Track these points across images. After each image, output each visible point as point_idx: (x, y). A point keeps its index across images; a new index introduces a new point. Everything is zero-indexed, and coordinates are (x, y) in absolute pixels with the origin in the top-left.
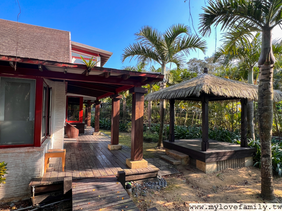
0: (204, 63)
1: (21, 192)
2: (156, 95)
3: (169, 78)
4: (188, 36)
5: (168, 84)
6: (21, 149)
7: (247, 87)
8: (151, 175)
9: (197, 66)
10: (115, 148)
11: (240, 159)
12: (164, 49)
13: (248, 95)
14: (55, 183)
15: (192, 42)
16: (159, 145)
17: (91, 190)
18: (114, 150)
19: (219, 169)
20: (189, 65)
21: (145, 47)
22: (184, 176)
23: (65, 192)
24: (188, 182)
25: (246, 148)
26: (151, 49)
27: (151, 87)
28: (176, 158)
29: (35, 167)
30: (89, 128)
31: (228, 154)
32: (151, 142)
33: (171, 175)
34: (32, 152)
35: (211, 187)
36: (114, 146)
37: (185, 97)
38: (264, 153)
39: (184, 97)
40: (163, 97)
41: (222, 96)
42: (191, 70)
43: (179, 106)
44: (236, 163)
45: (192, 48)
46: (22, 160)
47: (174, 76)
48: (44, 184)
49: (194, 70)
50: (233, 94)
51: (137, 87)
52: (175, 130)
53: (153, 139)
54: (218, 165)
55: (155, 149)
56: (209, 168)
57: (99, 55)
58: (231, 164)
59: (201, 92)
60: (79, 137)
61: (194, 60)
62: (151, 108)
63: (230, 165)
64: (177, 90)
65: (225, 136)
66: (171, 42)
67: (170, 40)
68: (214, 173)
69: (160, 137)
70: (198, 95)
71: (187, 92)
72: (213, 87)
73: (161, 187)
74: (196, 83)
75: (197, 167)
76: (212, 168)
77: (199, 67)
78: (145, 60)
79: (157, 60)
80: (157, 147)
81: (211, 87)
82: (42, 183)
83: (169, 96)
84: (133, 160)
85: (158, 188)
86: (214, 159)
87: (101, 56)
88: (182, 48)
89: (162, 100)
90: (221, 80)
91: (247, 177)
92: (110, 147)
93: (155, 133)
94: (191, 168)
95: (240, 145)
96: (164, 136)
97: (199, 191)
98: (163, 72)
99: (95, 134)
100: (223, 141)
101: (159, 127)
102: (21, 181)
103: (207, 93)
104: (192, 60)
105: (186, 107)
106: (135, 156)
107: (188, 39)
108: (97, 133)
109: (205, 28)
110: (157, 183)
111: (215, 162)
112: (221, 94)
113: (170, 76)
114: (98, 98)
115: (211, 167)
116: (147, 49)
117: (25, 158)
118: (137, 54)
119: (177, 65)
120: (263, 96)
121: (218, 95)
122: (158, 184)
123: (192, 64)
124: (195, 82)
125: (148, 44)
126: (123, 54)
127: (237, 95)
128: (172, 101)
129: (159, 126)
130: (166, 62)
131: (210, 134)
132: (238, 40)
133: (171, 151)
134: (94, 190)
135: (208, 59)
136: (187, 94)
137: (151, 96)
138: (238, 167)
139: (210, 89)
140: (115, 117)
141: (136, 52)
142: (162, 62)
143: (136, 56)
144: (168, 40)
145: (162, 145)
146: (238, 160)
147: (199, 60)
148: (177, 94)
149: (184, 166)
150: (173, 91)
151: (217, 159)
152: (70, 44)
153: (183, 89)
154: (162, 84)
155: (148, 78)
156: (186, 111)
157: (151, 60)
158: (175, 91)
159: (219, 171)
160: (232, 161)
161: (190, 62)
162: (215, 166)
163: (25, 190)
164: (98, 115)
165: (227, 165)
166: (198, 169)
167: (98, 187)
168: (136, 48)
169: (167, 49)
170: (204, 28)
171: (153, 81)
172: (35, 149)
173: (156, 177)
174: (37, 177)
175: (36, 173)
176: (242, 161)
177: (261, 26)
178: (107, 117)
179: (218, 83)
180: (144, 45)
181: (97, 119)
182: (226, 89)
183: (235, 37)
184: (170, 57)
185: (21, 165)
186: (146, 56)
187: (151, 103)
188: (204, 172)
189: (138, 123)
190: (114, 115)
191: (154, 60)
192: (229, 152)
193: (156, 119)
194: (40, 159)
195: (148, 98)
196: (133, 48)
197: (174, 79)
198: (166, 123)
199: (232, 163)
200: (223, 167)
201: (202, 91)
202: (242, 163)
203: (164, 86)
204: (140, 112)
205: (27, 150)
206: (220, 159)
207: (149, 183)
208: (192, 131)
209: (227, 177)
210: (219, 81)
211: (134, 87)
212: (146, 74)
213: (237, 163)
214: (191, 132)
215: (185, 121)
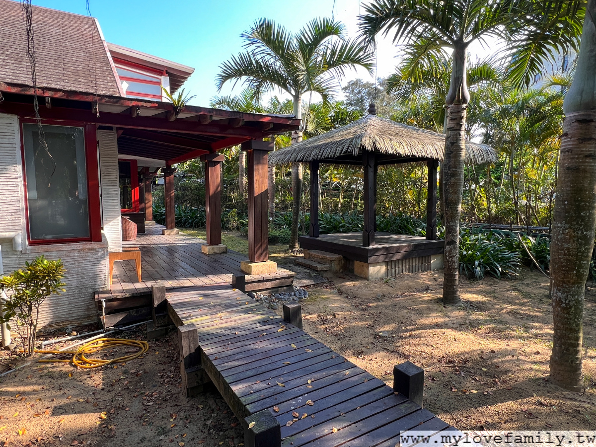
0: (376, 89)
1: (79, 313)
2: (286, 153)
3: (308, 122)
4: (342, 41)
5: (306, 133)
6: (70, 245)
7: (436, 139)
8: (282, 283)
9: (362, 97)
10: (216, 250)
11: (424, 258)
12: (297, 68)
13: (434, 152)
14: (136, 295)
15: (349, 53)
16: (292, 247)
17: (197, 299)
18: (214, 254)
19: (390, 274)
20: (347, 93)
21: (261, 59)
22: (334, 286)
23: (156, 303)
24: (340, 293)
25: (433, 241)
26: (273, 66)
27: (274, 139)
28: (322, 261)
29: (96, 273)
30: (150, 224)
31: (404, 250)
32: (277, 243)
33: (314, 285)
34: (89, 250)
35: (374, 296)
36: (213, 248)
37: (336, 156)
38: (448, 239)
39: (334, 157)
40: (298, 158)
41: (393, 154)
42: (351, 104)
43: (327, 177)
44: (417, 264)
45: (350, 64)
46: (76, 262)
47: (317, 117)
48: (119, 297)
49: (356, 104)
50: (411, 151)
51: (255, 139)
52: (320, 220)
53: (281, 237)
54: (387, 268)
55: (285, 253)
56: (374, 272)
57: (167, 73)
58: (409, 266)
59: (360, 148)
60: (137, 239)
61: (357, 83)
62: (274, 182)
63: (407, 267)
64: (322, 145)
65: (404, 226)
66: (311, 52)
67: (308, 48)
68: (382, 279)
69: (294, 233)
70: (355, 154)
71: (339, 149)
72: (379, 140)
73: (299, 298)
74: (354, 132)
75: (355, 273)
76: (378, 272)
77: (367, 97)
78: (260, 85)
79: (285, 87)
80: (288, 250)
81: (375, 140)
82: (115, 295)
83: (310, 155)
84: (253, 261)
85: (295, 299)
86: (381, 258)
87: (170, 75)
88: (330, 65)
89: (296, 163)
90: (396, 127)
91: (430, 283)
92: (206, 250)
93: (284, 228)
94: (347, 275)
95: (425, 238)
96: (300, 233)
97: (357, 301)
98: (296, 111)
99: (167, 233)
100: (401, 234)
101: (291, 218)
102: (76, 295)
103: (370, 149)
104: (353, 84)
105: (340, 178)
106: (257, 255)
107: (342, 46)
108: (172, 231)
109: (367, 40)
110: (293, 293)
111: (383, 262)
112: (390, 152)
113: (309, 118)
114: (170, 162)
115: (377, 270)
116: (265, 64)
117: (79, 259)
118: (246, 74)
119: (322, 96)
120: (450, 154)
121: (386, 152)
122: (295, 295)
123: (353, 91)
124: (352, 130)
125: (268, 54)
126: (220, 75)
127: (417, 152)
128: (314, 165)
129: (290, 215)
130: (303, 91)
131: (380, 224)
132: (423, 57)
133: (314, 252)
134: (201, 298)
135: (383, 82)
136: (339, 152)
137: (277, 156)
138: (420, 271)
139: (374, 143)
140: (212, 196)
141: (244, 70)
142: (295, 90)
143: (244, 78)
144: (306, 49)
145: (297, 246)
146: (420, 260)
147: (367, 83)
148: (322, 151)
149: (336, 273)
150: (315, 147)
151: (386, 258)
152: (107, 49)
153: (332, 143)
154: (296, 133)
155: (274, 124)
156: (340, 186)
157: (272, 86)
158: (320, 147)
159: (390, 276)
160: (411, 261)
161: (349, 87)
162: (383, 269)
163: (84, 310)
164: (171, 195)
165: (402, 267)
166: (356, 276)
167: (205, 296)
168: (244, 63)
169: (304, 68)
170: (365, 39)
171: (283, 130)
172: (95, 245)
173: (291, 285)
174: (101, 290)
175: (99, 283)
176: (426, 262)
177: (452, 40)
178: (184, 201)
179: (390, 132)
180: (258, 57)
181: (169, 204)
182: (400, 143)
183: (419, 53)
184: (309, 83)
185: (74, 271)
186: (265, 79)
187: (274, 171)
188: (366, 278)
189: (259, 201)
190: (211, 191)
191: (280, 87)
192: (405, 246)
193: (283, 202)
194: (104, 261)
195: (271, 161)
196: (240, 63)
197: (318, 125)
198: (304, 209)
199: (411, 265)
200: (395, 271)
201: (362, 146)
202: (426, 265)
203: (299, 137)
204: (261, 183)
205: (81, 246)
206: (392, 257)
207: (280, 294)
208: (350, 221)
209: (401, 283)
210: (392, 129)
211: (250, 141)
212: (270, 118)
213: (419, 264)
214: (349, 223)
215: (338, 204)
